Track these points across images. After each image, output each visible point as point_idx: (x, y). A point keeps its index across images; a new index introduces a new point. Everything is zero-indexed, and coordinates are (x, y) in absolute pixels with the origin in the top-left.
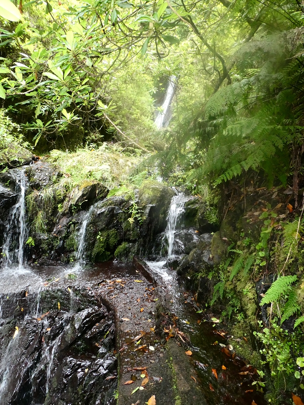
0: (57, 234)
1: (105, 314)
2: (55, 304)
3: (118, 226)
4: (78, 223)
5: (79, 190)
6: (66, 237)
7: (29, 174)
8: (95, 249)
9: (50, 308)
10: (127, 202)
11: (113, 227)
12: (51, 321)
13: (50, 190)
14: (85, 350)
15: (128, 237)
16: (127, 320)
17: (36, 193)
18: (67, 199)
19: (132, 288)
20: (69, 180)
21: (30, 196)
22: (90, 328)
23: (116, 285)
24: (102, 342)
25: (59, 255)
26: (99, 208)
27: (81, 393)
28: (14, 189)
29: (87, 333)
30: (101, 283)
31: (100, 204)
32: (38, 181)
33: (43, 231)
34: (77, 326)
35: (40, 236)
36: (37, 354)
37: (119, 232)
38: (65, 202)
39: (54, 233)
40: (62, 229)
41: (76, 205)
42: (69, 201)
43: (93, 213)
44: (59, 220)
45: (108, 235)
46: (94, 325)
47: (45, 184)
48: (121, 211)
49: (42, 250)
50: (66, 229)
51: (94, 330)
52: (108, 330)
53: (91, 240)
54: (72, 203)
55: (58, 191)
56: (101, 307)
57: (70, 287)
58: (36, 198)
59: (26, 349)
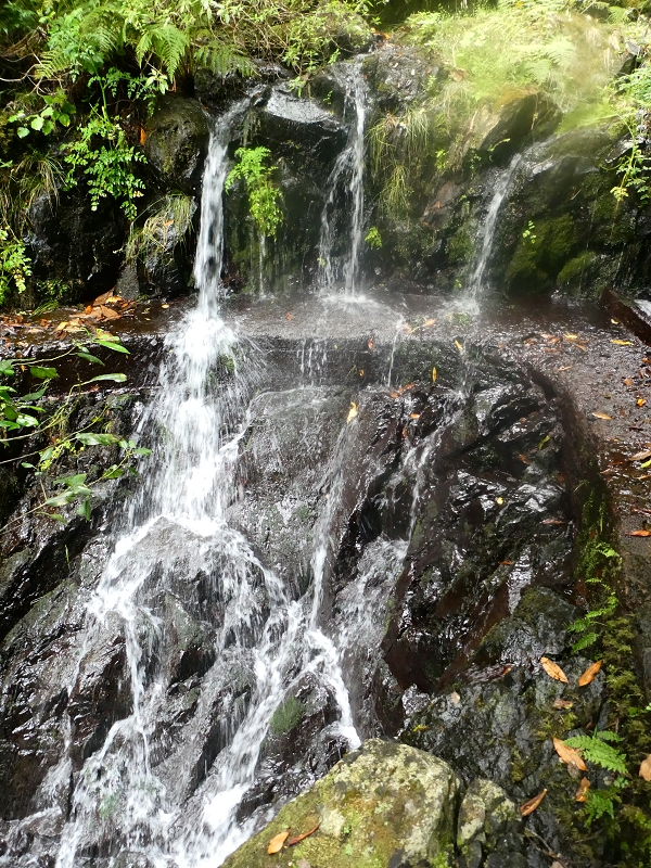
0: (430, 223)
1: (540, 403)
2: (426, 371)
3: (577, 210)
4: (480, 197)
5: (490, 111)
6: (451, 232)
7: (372, 75)
8: (513, 263)
9: (416, 377)
10: (615, 143)
11: (567, 210)
12: (418, 402)
13: (420, 113)
14: (495, 464)
15: (600, 237)
16: (605, 417)
17: (390, 121)
18: (460, 137)
19: (608, 356)
20: (466, 87)
21: (378, 127)
22: (507, 424)
23: (566, 346)
24: (533, 454)
25: (432, 272)
26: (536, 161)
27: (491, 535)
28: (340, 114)
29: (501, 433)
30: (528, 337)
31: (538, 149)
32: (394, 90)
33: (402, 213)
34: (480, 416)
35: (394, 226)
36: (392, 457)
37: (579, 225)
38: (455, 145)
39: (425, 221)
40: (442, 212)
41: (482, 152)
42: (463, 143)
43: (519, 173)
44: (438, 189)
45: (551, 231)
46: (517, 419)
47: (408, 98)
48: (594, 169)
49: (397, 257)
50: (451, 211)
51: (515, 429)
52: (547, 434)
53: (507, 241)
54: (473, 147)
55: (439, 116)
56: (530, 386)
57: (460, 340)
58: (391, 132)
59: (373, 444)
